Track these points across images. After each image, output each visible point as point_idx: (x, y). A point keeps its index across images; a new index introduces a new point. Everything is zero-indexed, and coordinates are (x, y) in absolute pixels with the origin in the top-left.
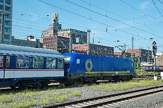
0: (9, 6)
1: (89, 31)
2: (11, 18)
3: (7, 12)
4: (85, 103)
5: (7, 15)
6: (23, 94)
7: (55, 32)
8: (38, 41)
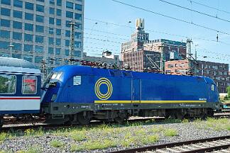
0: (79, 12)
1: (189, 42)
2: (82, 28)
3: (77, 21)
4: (186, 146)
5: (78, 25)
6: (99, 130)
7: (140, 44)
8: (116, 57)
